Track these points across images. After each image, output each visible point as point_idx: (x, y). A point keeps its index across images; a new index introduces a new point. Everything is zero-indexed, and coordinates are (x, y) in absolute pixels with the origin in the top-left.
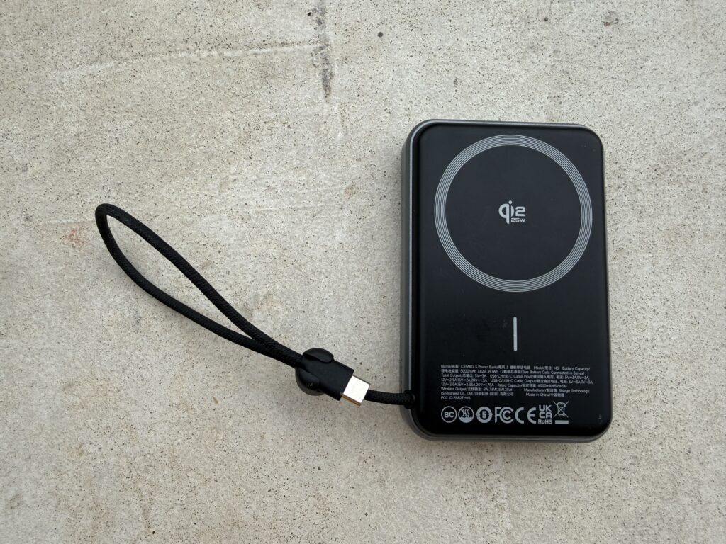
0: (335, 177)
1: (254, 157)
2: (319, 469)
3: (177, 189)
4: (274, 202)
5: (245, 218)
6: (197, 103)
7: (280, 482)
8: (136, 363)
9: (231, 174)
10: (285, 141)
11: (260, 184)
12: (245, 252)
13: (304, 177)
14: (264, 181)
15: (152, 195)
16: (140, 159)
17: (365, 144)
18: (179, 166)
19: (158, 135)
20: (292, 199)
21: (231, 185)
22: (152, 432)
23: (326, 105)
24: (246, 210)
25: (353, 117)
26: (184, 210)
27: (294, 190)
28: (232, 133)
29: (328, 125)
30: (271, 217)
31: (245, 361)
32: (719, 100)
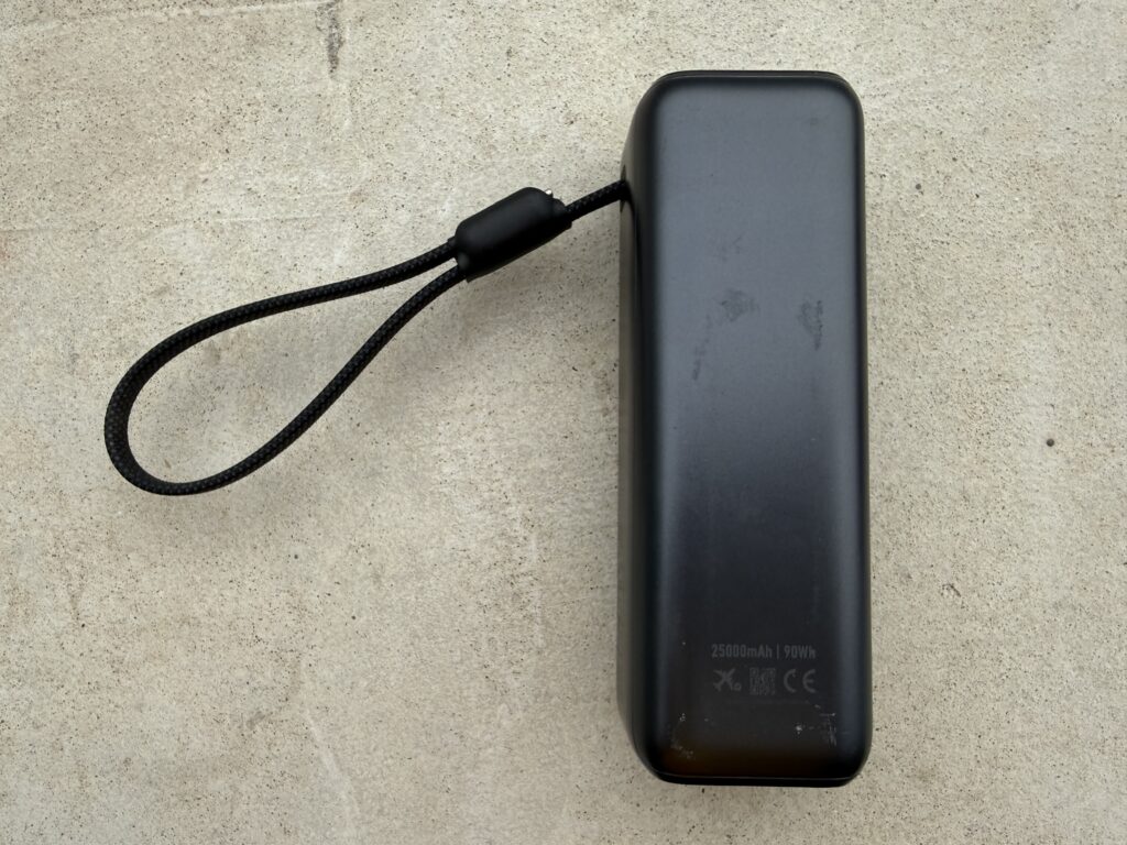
0: (337, 179)
1: (232, 151)
2: (296, 557)
3: (132, 191)
4: (255, 210)
5: (217, 232)
6: (162, 77)
7: (244, 571)
9: (202, 173)
10: (274, 130)
11: (239, 186)
12: (214, 275)
13: (296, 179)
14: (243, 183)
15: (99, 197)
17: (380, 136)
18: (135, 161)
19: (109, 120)
20: (279, 207)
21: (201, 187)
22: (86, 500)
23: (331, 82)
24: (220, 220)
25: (366, 99)
26: (139, 218)
27: (282, 195)
28: (204, 118)
29: (333, 109)
30: (251, 230)
32: (878, 85)
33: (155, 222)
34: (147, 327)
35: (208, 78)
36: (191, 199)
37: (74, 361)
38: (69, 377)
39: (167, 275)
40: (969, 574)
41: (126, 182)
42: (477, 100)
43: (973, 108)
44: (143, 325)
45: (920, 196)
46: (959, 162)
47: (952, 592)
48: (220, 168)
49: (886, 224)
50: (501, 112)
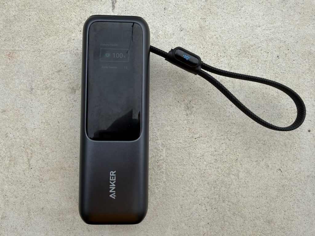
6: (62, 8)
8: (30, 105)
9: (73, 37)
15: (42, 42)
16: (38, 27)
18: (53, 32)
19: (46, 19)
21: (72, 41)
22: (34, 131)
23: (112, 13)
26: (54, 49)
28: (74, 21)
31: (71, 109)
32: (269, 27)
33: (58, 51)
34: (54, 81)
35: (76, 9)
36: (69, 45)
37: (32, 90)
38: (30, 95)
39: (61, 67)
40: (285, 166)
41: (50, 38)
42: (155, 22)
43: (294, 35)
45: (278, 59)
46: (289, 50)
47: (280, 171)
48: (78, 36)
49: (268, 66)
50: (162, 26)
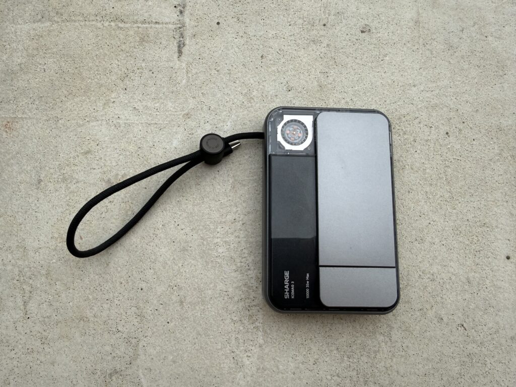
0: (177, 107)
1: (128, 89)
2: (142, 289)
3: (77, 104)
4: (137, 118)
5: (117, 126)
6: (97, 53)
7: (115, 295)
8: (34, 208)
9: (113, 98)
10: (149, 82)
11: (130, 106)
12: (114, 147)
13: (158, 105)
14: (132, 104)
15: (61, 105)
16: (57, 83)
17: (199, 89)
18: (80, 89)
19: (70, 70)
20: (148, 117)
21: (111, 105)
22: (37, 253)
23: (178, 62)
24: (118, 121)
25: (194, 71)
26: (80, 117)
27: (150, 112)
28: (116, 74)
29: (178, 74)
30: (133, 127)
31: (103, 215)
32: (430, 86)
33: (87, 119)
34: (78, 169)
35: (119, 55)
36: (106, 110)
37: (39, 183)
38: (36, 191)
39: (90, 145)
40: (471, 319)
41: (75, 99)
42: (246, 77)
43: (472, 100)
44: (76, 168)
45: (448, 137)
46: (466, 123)
47: (463, 328)
48: (122, 96)
49: (432, 149)
50: (257, 83)
